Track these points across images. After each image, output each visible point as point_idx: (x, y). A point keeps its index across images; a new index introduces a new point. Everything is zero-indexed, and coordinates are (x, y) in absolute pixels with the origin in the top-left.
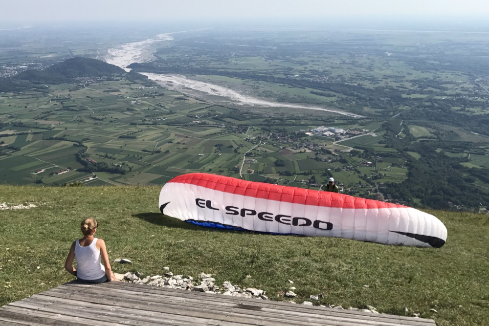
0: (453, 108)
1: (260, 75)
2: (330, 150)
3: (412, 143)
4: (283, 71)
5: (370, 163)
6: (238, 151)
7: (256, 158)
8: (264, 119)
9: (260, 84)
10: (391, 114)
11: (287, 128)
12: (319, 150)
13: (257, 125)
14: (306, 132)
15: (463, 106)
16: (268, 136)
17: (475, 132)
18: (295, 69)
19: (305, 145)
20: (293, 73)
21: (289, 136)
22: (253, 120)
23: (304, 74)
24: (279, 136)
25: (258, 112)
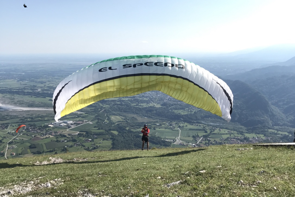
0: (132, 104)
1: (15, 90)
2: (65, 134)
3: (113, 125)
4: (30, 88)
5: (90, 140)
6: (3, 141)
7: (16, 144)
8: (19, 119)
9: (15, 96)
10: (99, 110)
11: (36, 123)
12: (58, 135)
13: (15, 123)
14: (49, 125)
15: (137, 103)
16: (23, 129)
17: (145, 117)
18: (38, 86)
19: (49, 133)
20: (37, 89)
21: (38, 128)
22: (12, 120)
23: (44, 89)
24: (31, 129)
25: (15, 114)
